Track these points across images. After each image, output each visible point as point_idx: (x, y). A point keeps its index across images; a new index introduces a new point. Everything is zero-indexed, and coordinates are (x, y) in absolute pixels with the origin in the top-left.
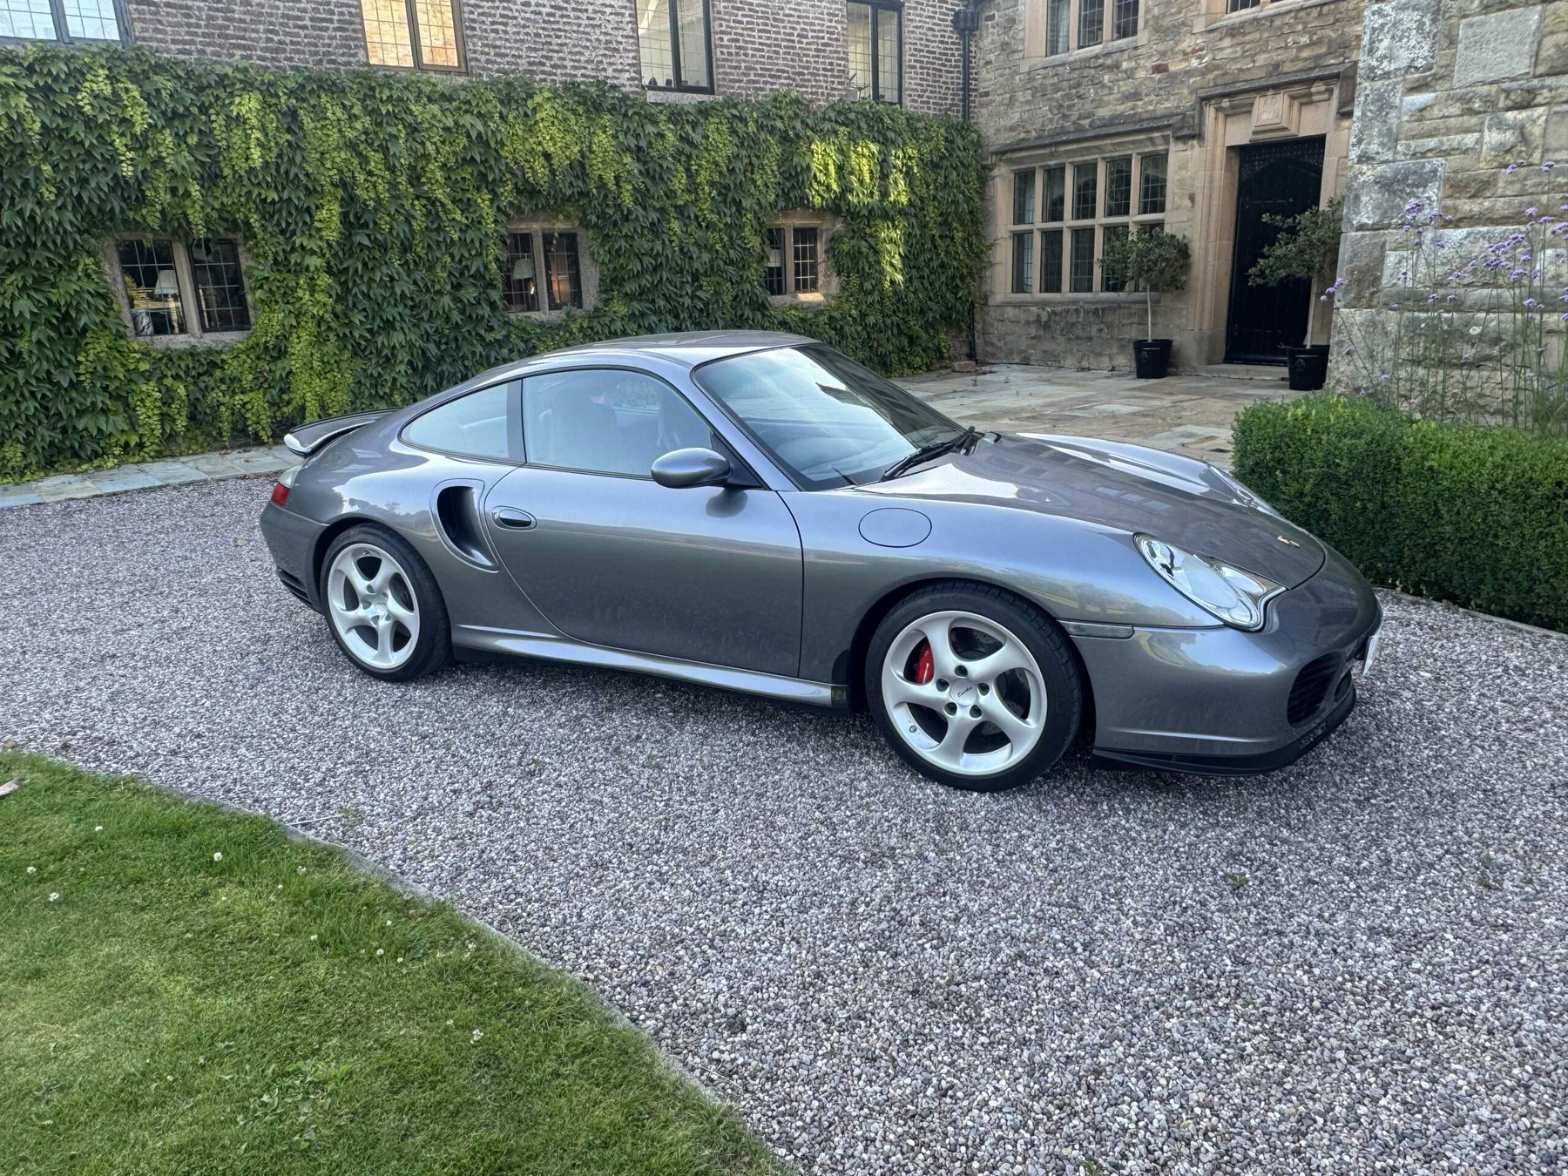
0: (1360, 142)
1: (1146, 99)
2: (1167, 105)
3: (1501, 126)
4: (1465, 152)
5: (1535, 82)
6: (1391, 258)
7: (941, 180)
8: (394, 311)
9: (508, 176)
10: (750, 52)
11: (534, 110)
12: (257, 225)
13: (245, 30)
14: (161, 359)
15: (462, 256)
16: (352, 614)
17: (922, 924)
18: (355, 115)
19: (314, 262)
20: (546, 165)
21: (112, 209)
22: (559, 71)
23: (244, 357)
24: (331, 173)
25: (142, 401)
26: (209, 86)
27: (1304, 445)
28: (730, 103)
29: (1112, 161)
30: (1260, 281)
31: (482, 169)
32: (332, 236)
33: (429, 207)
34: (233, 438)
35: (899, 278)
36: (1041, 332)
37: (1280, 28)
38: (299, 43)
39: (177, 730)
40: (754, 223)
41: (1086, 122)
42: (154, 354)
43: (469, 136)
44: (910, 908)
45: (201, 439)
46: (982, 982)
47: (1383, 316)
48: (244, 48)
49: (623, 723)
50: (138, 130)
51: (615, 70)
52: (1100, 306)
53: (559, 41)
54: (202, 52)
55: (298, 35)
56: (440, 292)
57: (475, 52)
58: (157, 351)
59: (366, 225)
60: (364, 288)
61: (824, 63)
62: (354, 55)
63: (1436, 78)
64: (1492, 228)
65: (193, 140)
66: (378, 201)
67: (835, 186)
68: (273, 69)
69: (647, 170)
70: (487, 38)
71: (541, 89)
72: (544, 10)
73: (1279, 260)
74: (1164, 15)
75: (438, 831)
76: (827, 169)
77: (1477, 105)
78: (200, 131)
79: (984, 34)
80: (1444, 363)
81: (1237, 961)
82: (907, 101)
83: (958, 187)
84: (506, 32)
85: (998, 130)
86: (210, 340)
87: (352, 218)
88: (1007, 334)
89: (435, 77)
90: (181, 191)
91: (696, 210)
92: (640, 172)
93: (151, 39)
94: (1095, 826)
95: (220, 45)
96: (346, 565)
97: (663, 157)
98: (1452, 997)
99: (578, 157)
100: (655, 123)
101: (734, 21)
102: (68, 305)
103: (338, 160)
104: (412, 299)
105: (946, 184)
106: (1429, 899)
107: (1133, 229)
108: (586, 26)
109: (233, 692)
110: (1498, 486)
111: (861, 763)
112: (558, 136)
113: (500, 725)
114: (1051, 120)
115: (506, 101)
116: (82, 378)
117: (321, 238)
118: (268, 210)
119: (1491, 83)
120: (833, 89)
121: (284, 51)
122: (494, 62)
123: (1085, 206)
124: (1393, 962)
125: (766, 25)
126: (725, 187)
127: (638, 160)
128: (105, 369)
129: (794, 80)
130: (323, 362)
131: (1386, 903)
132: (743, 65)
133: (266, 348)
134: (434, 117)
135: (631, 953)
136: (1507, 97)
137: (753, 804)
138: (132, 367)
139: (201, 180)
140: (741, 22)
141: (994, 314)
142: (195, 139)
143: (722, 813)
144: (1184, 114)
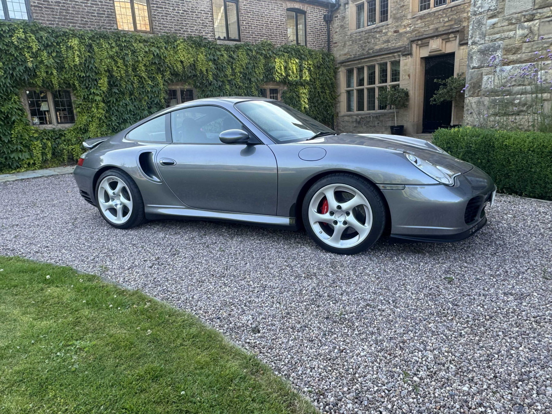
0: (472, 38)
1: (392, 42)
2: (399, 44)
3: (523, 28)
4: (510, 38)
5: (534, 11)
6: (485, 78)
7: (321, 72)
8: (127, 116)
9: (168, 69)
10: (253, 27)
11: (177, 46)
12: (78, 85)
13: (73, 17)
14: (42, 133)
15: (152, 97)
16: (107, 204)
17: (328, 296)
18: (113, 46)
19: (98, 98)
20: (181, 65)
21: (24, 79)
22: (186, 33)
23: (73, 132)
24: (104, 67)
25: (35, 148)
26: (60, 36)
27: (458, 141)
28: (247, 44)
29: (380, 65)
30: (434, 103)
31: (159, 66)
32: (105, 89)
33: (140, 79)
34: (68, 161)
35: (307, 106)
36: (357, 125)
37: (437, 16)
38: (93, 22)
39: (39, 246)
40: (256, 86)
41: (371, 51)
42: (39, 131)
43: (154, 55)
44: (323, 291)
45: (57, 162)
46: (354, 314)
47: (483, 99)
48: (73, 23)
49: (211, 238)
50: (34, 50)
51: (206, 33)
52: (378, 115)
53: (186, 23)
54: (58, 24)
55: (92, 19)
56: (143, 110)
57: (156, 26)
58: (41, 130)
59: (117, 86)
60: (116, 108)
61: (279, 32)
62: (113, 26)
63: (499, 13)
64: (521, 65)
65: (54, 54)
66: (121, 77)
67: (284, 74)
68: (83, 30)
69: (217, 67)
70: (160, 21)
71: (179, 39)
72: (180, 12)
73: (440, 95)
74: (397, 13)
75: (138, 273)
76: (281, 68)
77: (514, 21)
78: (57, 51)
79: (335, 22)
80: (505, 114)
81: (454, 305)
82: (308, 45)
83: (327, 75)
84: (167, 19)
85: (340, 55)
86: (60, 126)
87: (112, 83)
88: (346, 126)
89: (141, 34)
90: (50, 73)
91: (235, 82)
92: (215, 68)
93: (39, 19)
94: (393, 264)
95: (65, 22)
96: (105, 185)
97: (223, 63)
98: (540, 314)
99: (193, 62)
100: (220, 51)
101: (247, 17)
102: (8, 113)
103: (107, 62)
104: (134, 112)
105: (323, 74)
106: (525, 283)
107: (388, 87)
108: (195, 17)
109: (62, 234)
110: (531, 149)
111: (301, 248)
112: (186, 55)
113: (163, 240)
114: (359, 51)
115: (167, 42)
116: (13, 139)
117: (101, 90)
118: (81, 80)
119: (519, 13)
120: (282, 41)
121: (88, 24)
122: (162, 30)
123: (372, 81)
124: (515, 303)
125: (259, 18)
126: (245, 74)
127: (214, 64)
128: (21, 136)
129: (269, 37)
130: (101, 134)
131: (508, 285)
132: (251, 32)
133: (81, 129)
134: (141, 47)
135: (213, 308)
136: (524, 18)
137: (260, 261)
138: (31, 135)
139: (57, 69)
140: (250, 17)
141: (341, 119)
142: (55, 54)
143: (248, 264)
144: (405, 47)
